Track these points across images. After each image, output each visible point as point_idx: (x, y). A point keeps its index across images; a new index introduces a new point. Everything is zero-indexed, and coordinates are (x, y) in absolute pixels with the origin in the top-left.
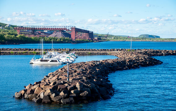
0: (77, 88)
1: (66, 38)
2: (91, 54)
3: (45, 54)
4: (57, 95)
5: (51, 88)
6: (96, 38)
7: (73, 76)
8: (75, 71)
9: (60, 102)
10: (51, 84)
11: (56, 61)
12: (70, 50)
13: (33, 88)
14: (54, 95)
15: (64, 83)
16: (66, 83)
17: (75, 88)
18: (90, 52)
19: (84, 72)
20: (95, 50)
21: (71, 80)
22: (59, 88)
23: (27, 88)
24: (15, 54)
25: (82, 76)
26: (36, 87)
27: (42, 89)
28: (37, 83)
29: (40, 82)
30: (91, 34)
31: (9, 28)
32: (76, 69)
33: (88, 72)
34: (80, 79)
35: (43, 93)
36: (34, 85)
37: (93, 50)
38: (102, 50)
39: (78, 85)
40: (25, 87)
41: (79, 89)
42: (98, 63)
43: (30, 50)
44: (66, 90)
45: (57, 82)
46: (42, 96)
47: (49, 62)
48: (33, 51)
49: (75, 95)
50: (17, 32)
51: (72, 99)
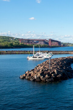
0: (55, 73)
1: (46, 45)
2: (60, 54)
3: (35, 53)
4: (44, 77)
5: (40, 73)
6: (62, 45)
7: (52, 66)
8: (53, 63)
9: (46, 81)
10: (41, 71)
11: (41, 58)
12: (49, 51)
13: (30, 73)
14: (42, 77)
15: (48, 70)
16: (49, 70)
17: (54, 73)
18: (59, 52)
19: (58, 64)
20: (62, 51)
21: (51, 68)
22: (45, 73)
23: (27, 73)
24: (19, 54)
25: (57, 66)
26: (32, 73)
27: (36, 73)
28: (32, 70)
29: (34, 70)
30: (59, 43)
31: (15, 40)
32: (54, 62)
33: (60, 63)
34: (56, 68)
35: (36, 76)
36: (31, 71)
37: (61, 51)
38: (66, 51)
39: (55, 71)
40: (26, 72)
41: (56, 74)
42: (65, 58)
43: (27, 51)
44: (49, 74)
45: (44, 69)
46: (35, 77)
47: (37, 58)
48: (29, 52)
49: (54, 77)
50: (20, 42)
51: (52, 79)
